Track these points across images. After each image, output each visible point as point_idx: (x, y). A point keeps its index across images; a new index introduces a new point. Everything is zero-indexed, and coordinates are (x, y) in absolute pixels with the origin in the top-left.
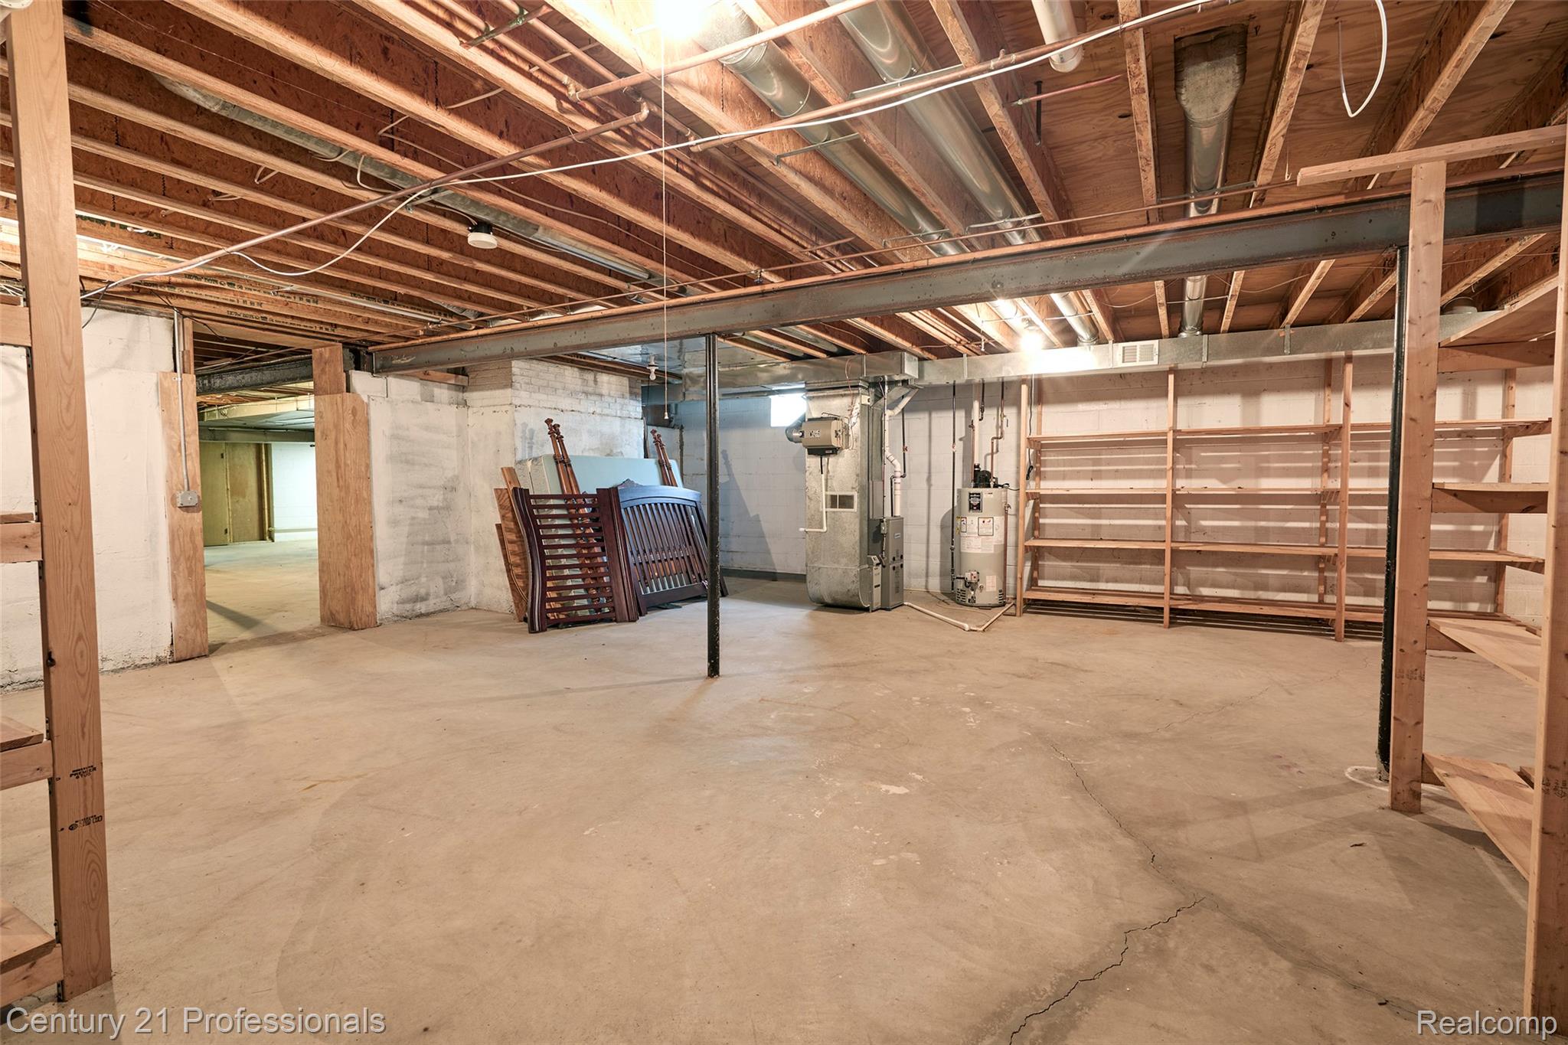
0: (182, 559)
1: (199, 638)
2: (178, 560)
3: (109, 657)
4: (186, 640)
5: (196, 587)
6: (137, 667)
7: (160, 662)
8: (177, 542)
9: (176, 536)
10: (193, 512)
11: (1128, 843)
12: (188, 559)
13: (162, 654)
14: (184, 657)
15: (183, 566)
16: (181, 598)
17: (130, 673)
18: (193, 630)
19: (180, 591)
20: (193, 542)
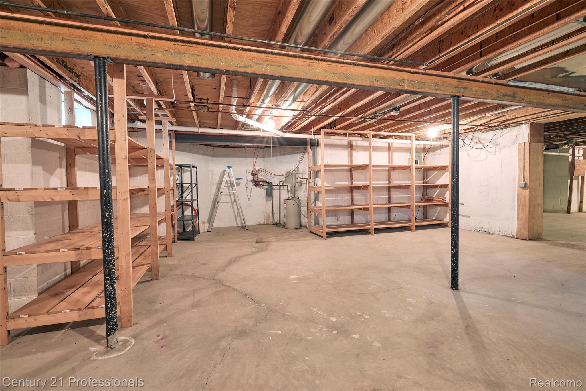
0: (521, 205)
1: (525, 234)
2: (520, 205)
3: (501, 231)
4: (520, 232)
5: (525, 216)
6: (507, 236)
7: (513, 237)
8: (520, 199)
9: (519, 198)
10: (526, 189)
11: (227, 284)
12: (523, 205)
13: (514, 235)
14: (519, 238)
15: (521, 207)
16: (520, 218)
17: (505, 237)
18: (523, 230)
19: (520, 216)
20: (525, 200)
